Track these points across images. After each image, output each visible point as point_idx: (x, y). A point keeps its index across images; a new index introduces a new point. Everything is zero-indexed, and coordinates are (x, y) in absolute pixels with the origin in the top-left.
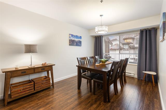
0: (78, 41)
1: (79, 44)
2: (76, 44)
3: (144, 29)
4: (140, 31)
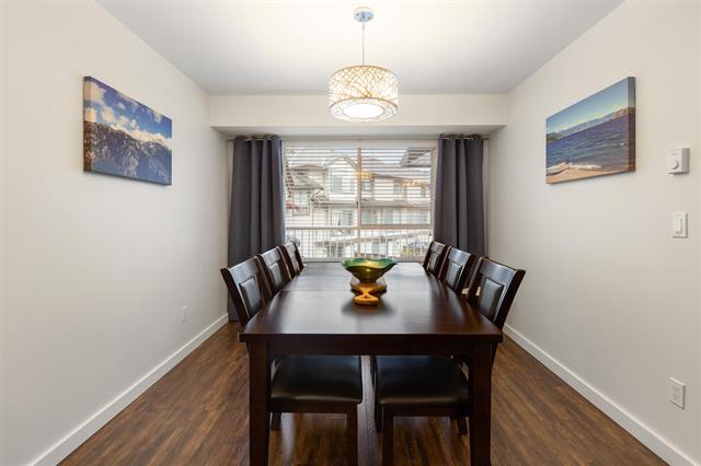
0: (150, 150)
1: (154, 167)
2: (138, 168)
3: (452, 136)
4: (439, 140)
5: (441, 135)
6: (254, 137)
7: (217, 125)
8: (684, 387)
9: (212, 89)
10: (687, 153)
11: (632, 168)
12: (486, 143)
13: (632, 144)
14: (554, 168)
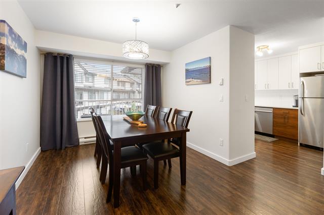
0: (21, 59)
3: (150, 64)
4: (145, 65)
5: (147, 64)
6: (58, 54)
7: (38, 46)
8: (223, 141)
9: (38, 28)
10: (223, 80)
11: (210, 83)
12: (161, 68)
13: (210, 76)
14: (188, 80)
